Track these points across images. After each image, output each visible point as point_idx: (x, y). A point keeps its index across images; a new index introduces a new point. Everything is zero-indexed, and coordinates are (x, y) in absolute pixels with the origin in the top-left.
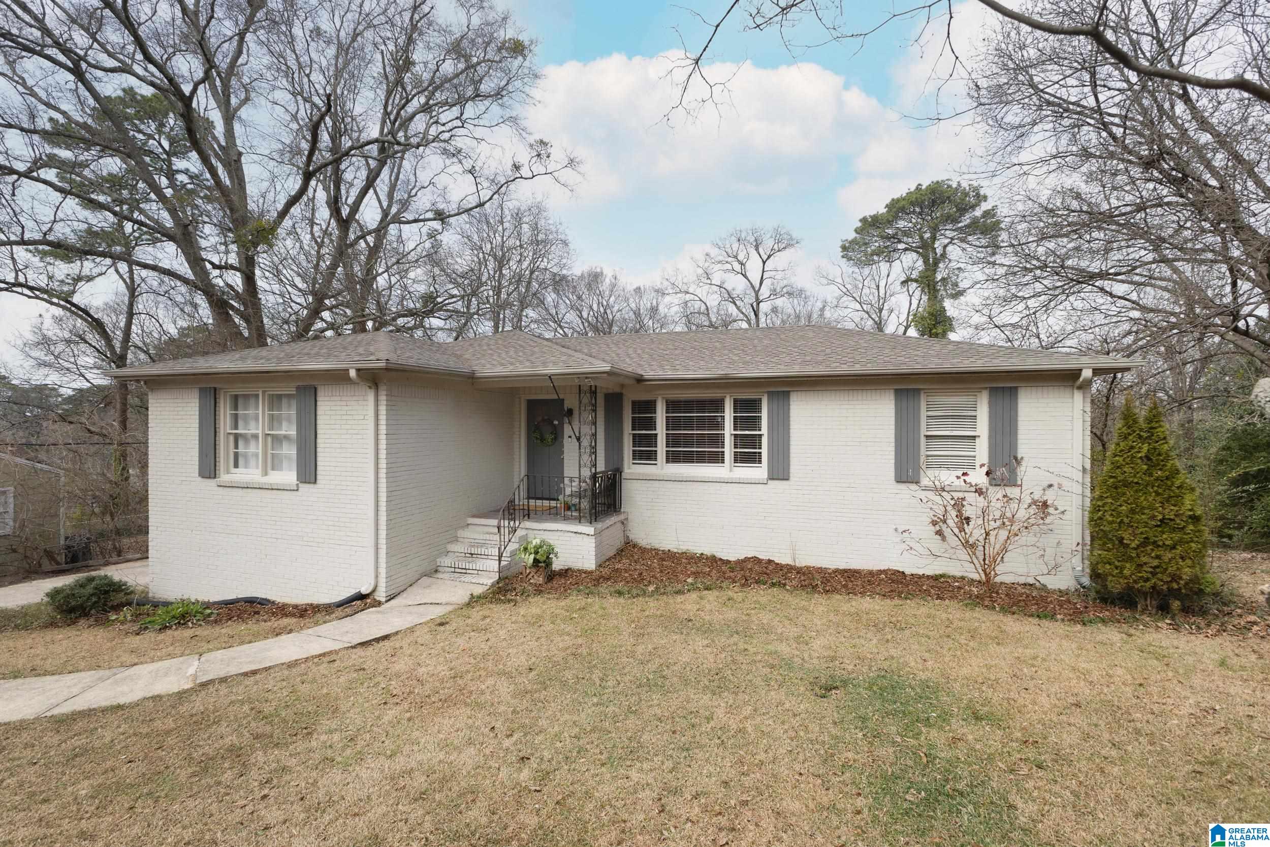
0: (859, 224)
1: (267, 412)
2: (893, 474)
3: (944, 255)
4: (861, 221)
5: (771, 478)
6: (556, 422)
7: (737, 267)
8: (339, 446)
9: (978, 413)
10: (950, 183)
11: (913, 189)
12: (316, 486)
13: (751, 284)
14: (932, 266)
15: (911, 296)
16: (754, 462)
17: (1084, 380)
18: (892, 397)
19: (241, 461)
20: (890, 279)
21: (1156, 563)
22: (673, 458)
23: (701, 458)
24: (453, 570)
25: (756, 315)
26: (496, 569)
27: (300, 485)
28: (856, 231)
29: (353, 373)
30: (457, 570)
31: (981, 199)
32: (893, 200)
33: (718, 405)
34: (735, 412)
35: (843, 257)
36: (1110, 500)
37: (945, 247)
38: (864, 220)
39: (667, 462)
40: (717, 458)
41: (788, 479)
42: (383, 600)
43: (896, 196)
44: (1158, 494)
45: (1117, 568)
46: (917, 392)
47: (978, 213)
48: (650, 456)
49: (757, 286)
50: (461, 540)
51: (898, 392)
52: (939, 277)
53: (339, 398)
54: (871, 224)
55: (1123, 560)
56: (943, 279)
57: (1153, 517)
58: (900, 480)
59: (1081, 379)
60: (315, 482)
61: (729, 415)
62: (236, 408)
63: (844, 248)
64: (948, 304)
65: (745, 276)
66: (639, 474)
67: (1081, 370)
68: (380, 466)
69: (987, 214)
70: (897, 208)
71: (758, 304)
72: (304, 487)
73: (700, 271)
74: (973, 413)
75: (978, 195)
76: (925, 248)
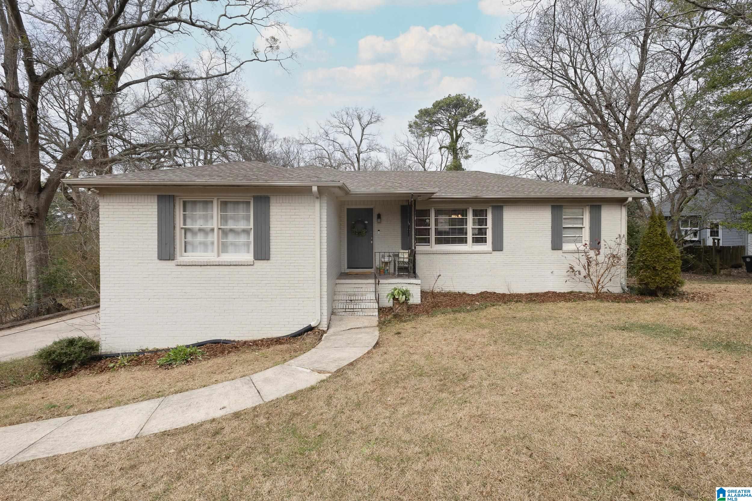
0: (418, 113)
1: (219, 213)
2: (551, 246)
3: (461, 134)
4: (419, 111)
5: (494, 249)
6: (366, 222)
7: (347, 130)
8: (289, 235)
9: (584, 217)
10: (465, 96)
11: (447, 96)
12: (269, 261)
13: (355, 142)
14: (454, 141)
15: (442, 156)
16: (482, 242)
17: (629, 202)
18: (550, 209)
19: (189, 247)
20: (430, 145)
21: (667, 276)
22: (439, 241)
23: (454, 241)
24: (344, 310)
25: (358, 161)
26: (377, 307)
27: (255, 261)
28: (416, 117)
29: (315, 189)
30: (347, 310)
31: (478, 106)
32: (437, 101)
33: (464, 213)
34: (473, 216)
35: (410, 131)
36: (648, 252)
37: (461, 131)
38: (421, 111)
39: (436, 244)
40: (463, 241)
41: (502, 250)
42: (325, 329)
43: (439, 99)
44: (666, 248)
45: (653, 279)
46: (561, 207)
47: (477, 113)
48: (427, 241)
49: (359, 143)
50: (338, 293)
51: (553, 207)
52: (459, 146)
53: (289, 204)
54: (424, 113)
55: (655, 276)
56: (461, 148)
57: (665, 258)
58: (553, 249)
59: (627, 202)
60: (268, 259)
61: (470, 218)
62: (184, 210)
63: (410, 126)
64: (462, 161)
65: (351, 136)
66: (422, 251)
67: (627, 198)
68: (323, 247)
69: (482, 114)
70: (439, 106)
71: (359, 154)
72: (260, 264)
73: (322, 131)
74: (582, 217)
75: (477, 104)
76: (451, 129)
